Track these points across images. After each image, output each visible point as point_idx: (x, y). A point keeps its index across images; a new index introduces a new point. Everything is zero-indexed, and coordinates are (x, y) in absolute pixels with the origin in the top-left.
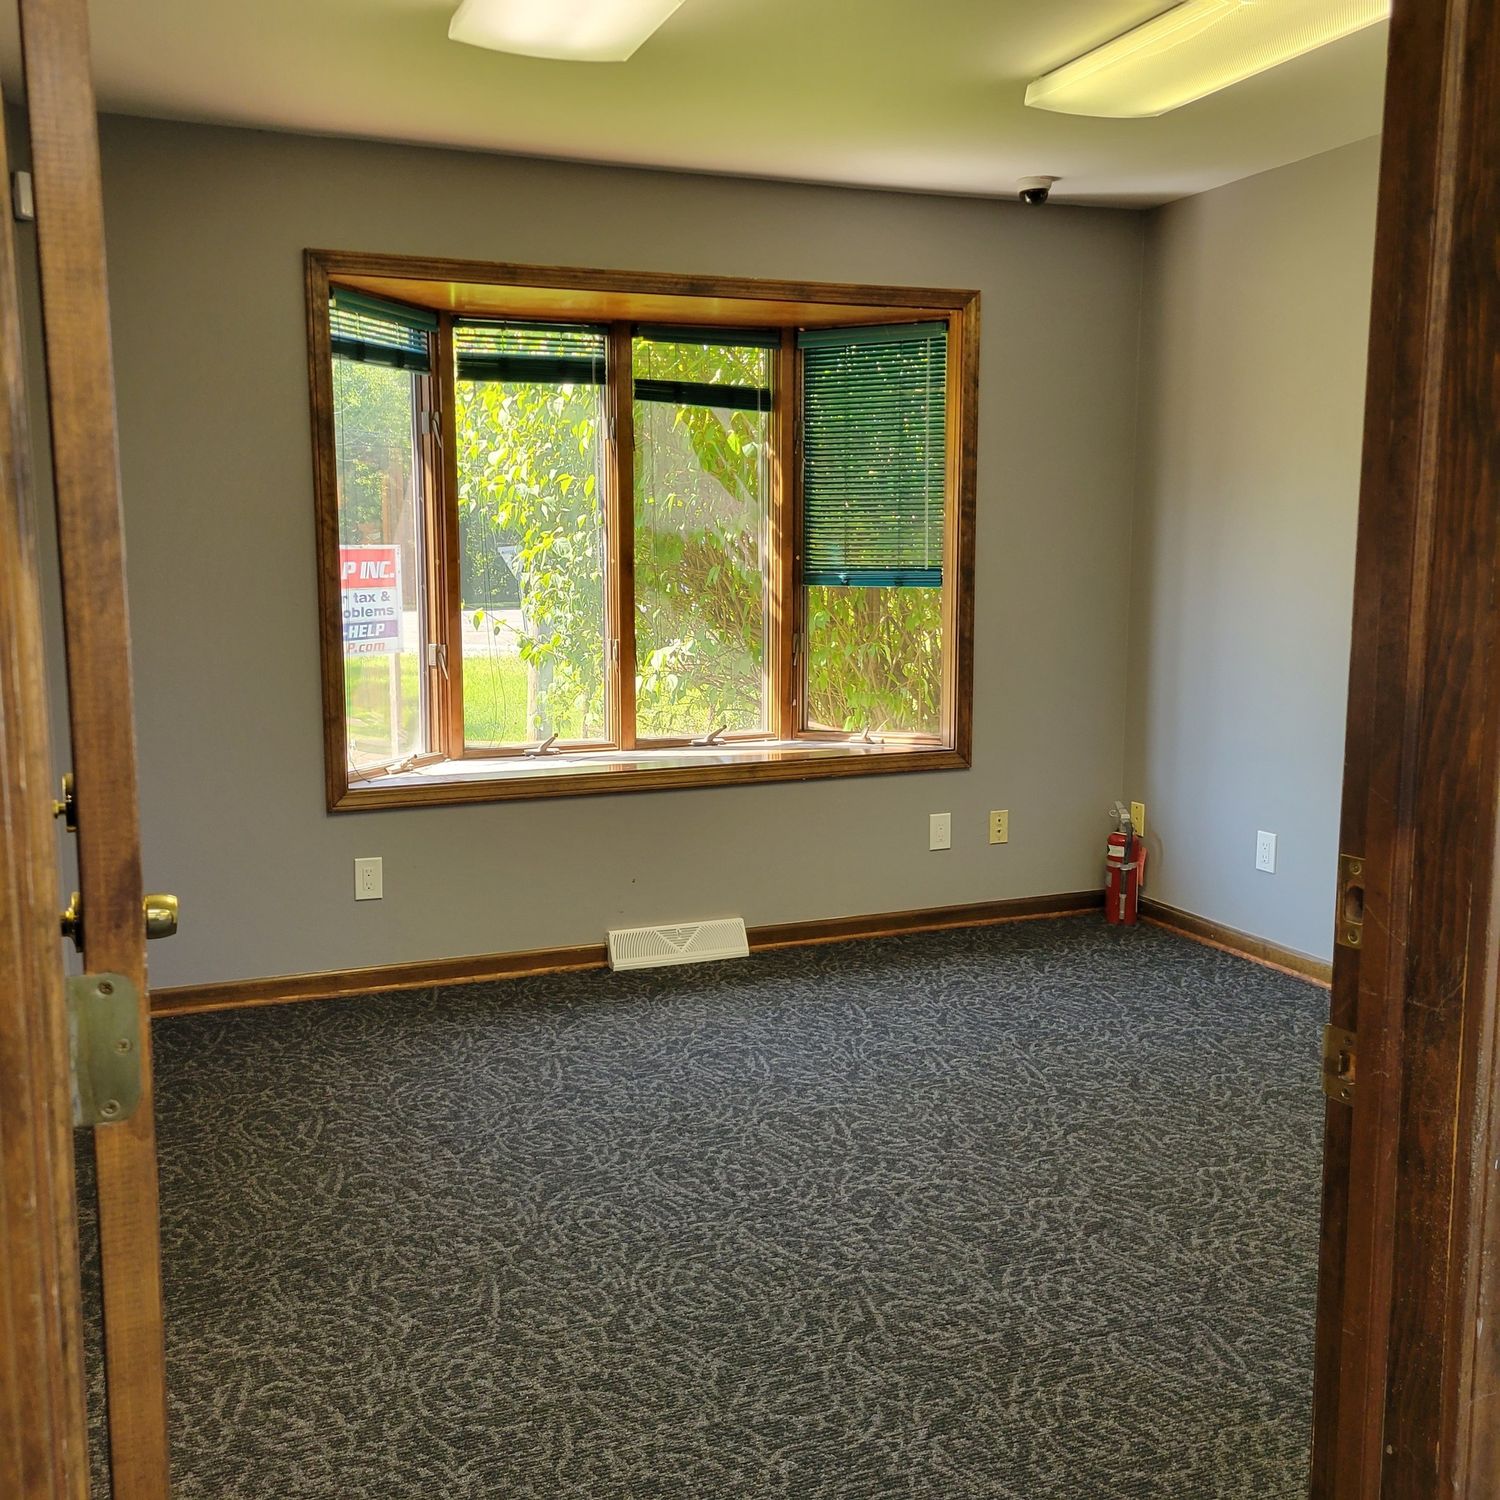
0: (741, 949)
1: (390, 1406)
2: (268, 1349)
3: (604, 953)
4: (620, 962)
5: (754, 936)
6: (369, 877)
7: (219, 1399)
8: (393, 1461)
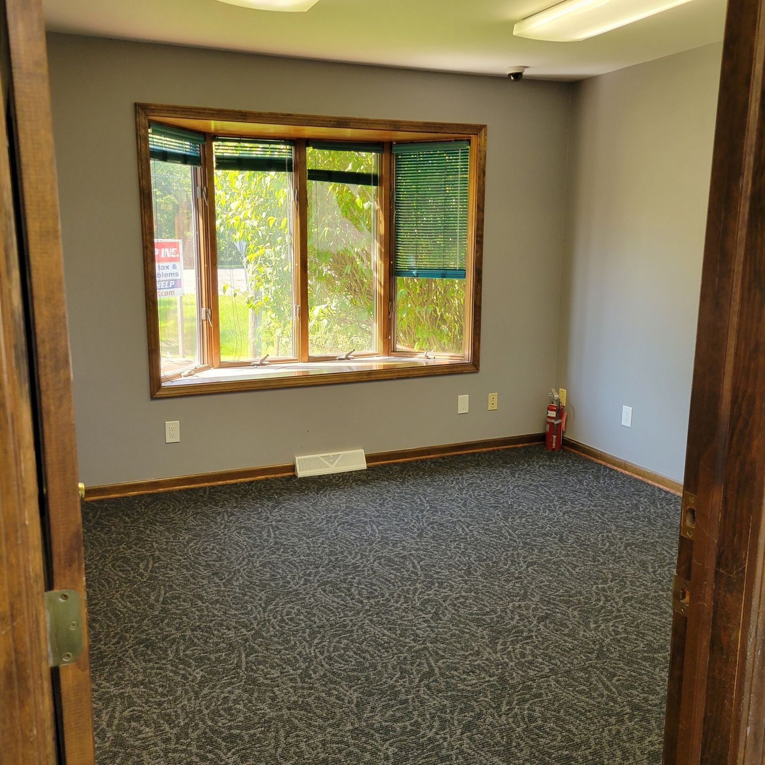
0: (363, 465)
1: (192, 720)
2: (129, 689)
3: (293, 468)
4: (301, 473)
5: (369, 459)
6: (173, 431)
7: (105, 717)
8: (195, 750)
